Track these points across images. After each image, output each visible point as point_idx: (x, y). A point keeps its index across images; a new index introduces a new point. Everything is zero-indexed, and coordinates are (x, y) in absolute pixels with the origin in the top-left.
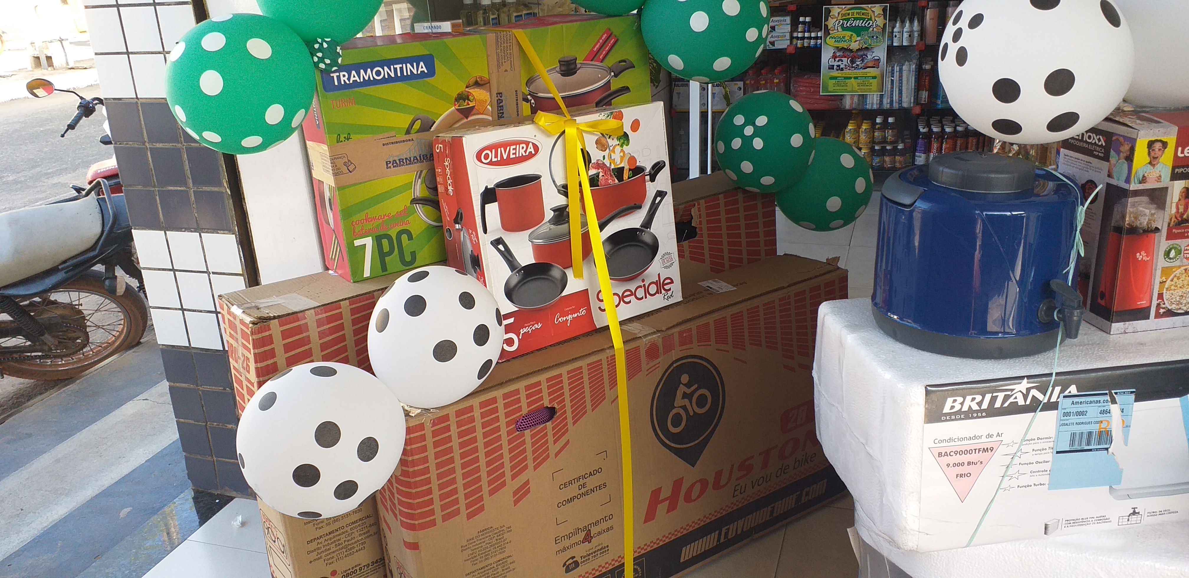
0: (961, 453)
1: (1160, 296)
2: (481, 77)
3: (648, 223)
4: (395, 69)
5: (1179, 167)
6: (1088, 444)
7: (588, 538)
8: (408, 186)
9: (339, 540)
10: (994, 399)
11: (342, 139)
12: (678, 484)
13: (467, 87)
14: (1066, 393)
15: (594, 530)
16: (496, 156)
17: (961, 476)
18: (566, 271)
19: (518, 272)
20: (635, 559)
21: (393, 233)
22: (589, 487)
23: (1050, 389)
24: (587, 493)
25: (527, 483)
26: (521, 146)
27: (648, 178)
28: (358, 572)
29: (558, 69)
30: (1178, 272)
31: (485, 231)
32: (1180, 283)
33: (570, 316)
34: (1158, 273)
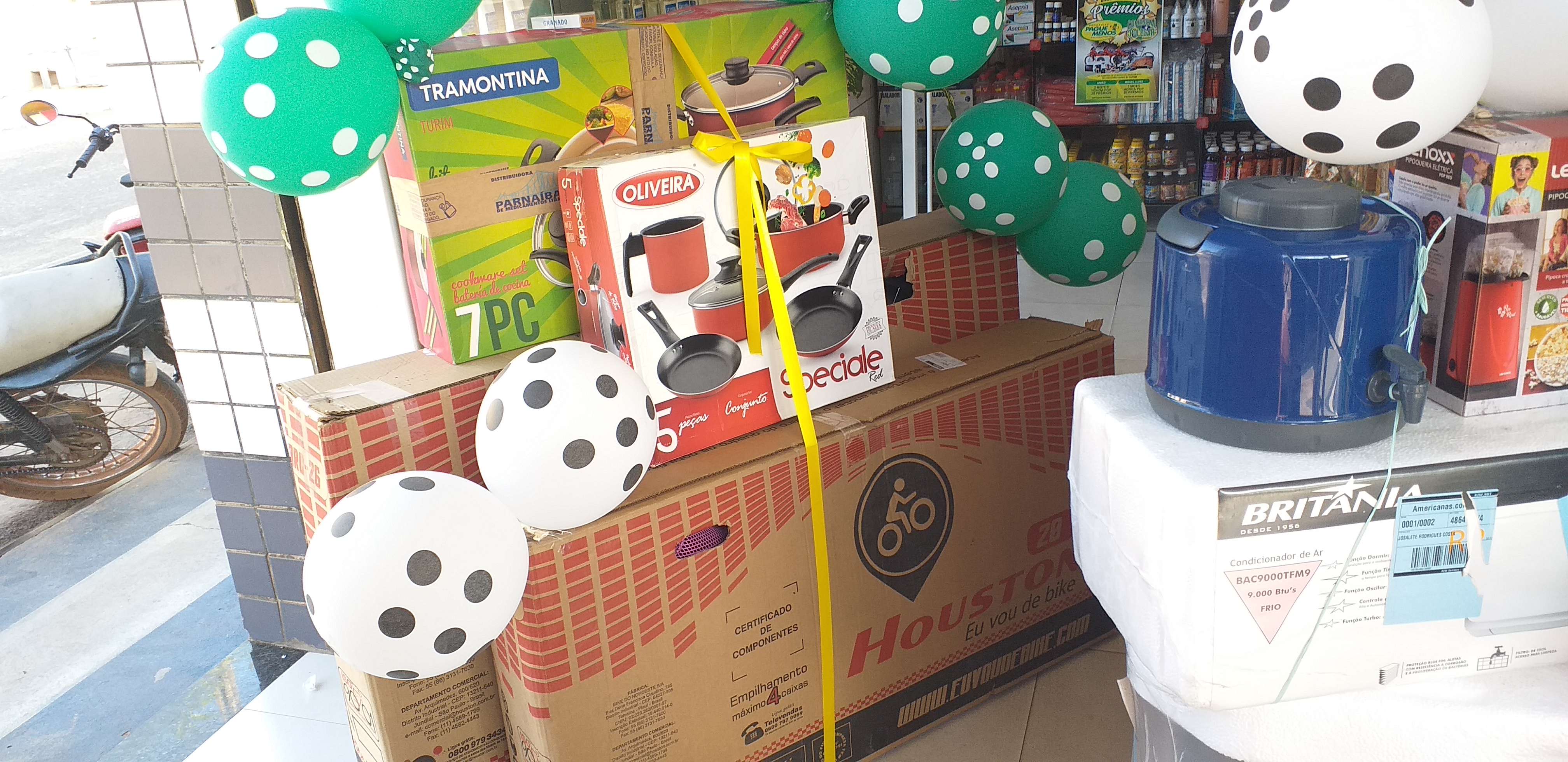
0: (1267, 578)
1: (1530, 364)
2: (621, 88)
3: (847, 279)
4: (506, 79)
5: (1553, 192)
6: (1437, 562)
7: (774, 698)
8: (526, 235)
9: (444, 706)
10: (1310, 506)
11: (437, 173)
12: (892, 624)
13: (602, 101)
14: (1406, 496)
15: (782, 687)
16: (643, 193)
17: (1268, 608)
18: (739, 344)
19: (675, 347)
20: (837, 724)
21: (508, 297)
22: (775, 630)
23: (1385, 490)
24: (772, 639)
25: (692, 626)
26: (676, 178)
27: (846, 219)
28: (470, 748)
29: (724, 75)
30: (1553, 332)
31: (630, 293)
32: (1556, 346)
33: (745, 406)
34: (1527, 333)
